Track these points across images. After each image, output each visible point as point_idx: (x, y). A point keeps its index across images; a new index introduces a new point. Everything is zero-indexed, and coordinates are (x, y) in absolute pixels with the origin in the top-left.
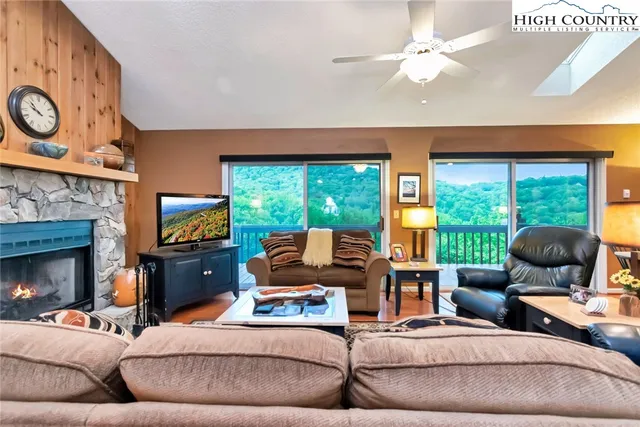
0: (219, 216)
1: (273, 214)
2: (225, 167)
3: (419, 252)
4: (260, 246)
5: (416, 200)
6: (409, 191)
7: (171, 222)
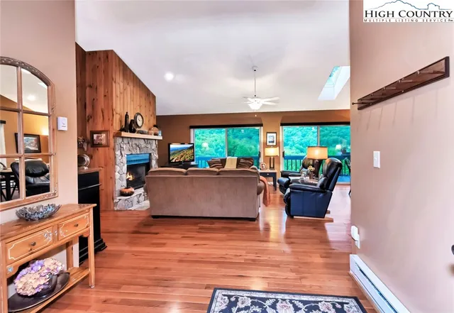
0: (191, 151)
1: (216, 150)
2: (192, 130)
3: (272, 166)
4: (207, 164)
5: (275, 144)
6: (271, 140)
7: (174, 154)
